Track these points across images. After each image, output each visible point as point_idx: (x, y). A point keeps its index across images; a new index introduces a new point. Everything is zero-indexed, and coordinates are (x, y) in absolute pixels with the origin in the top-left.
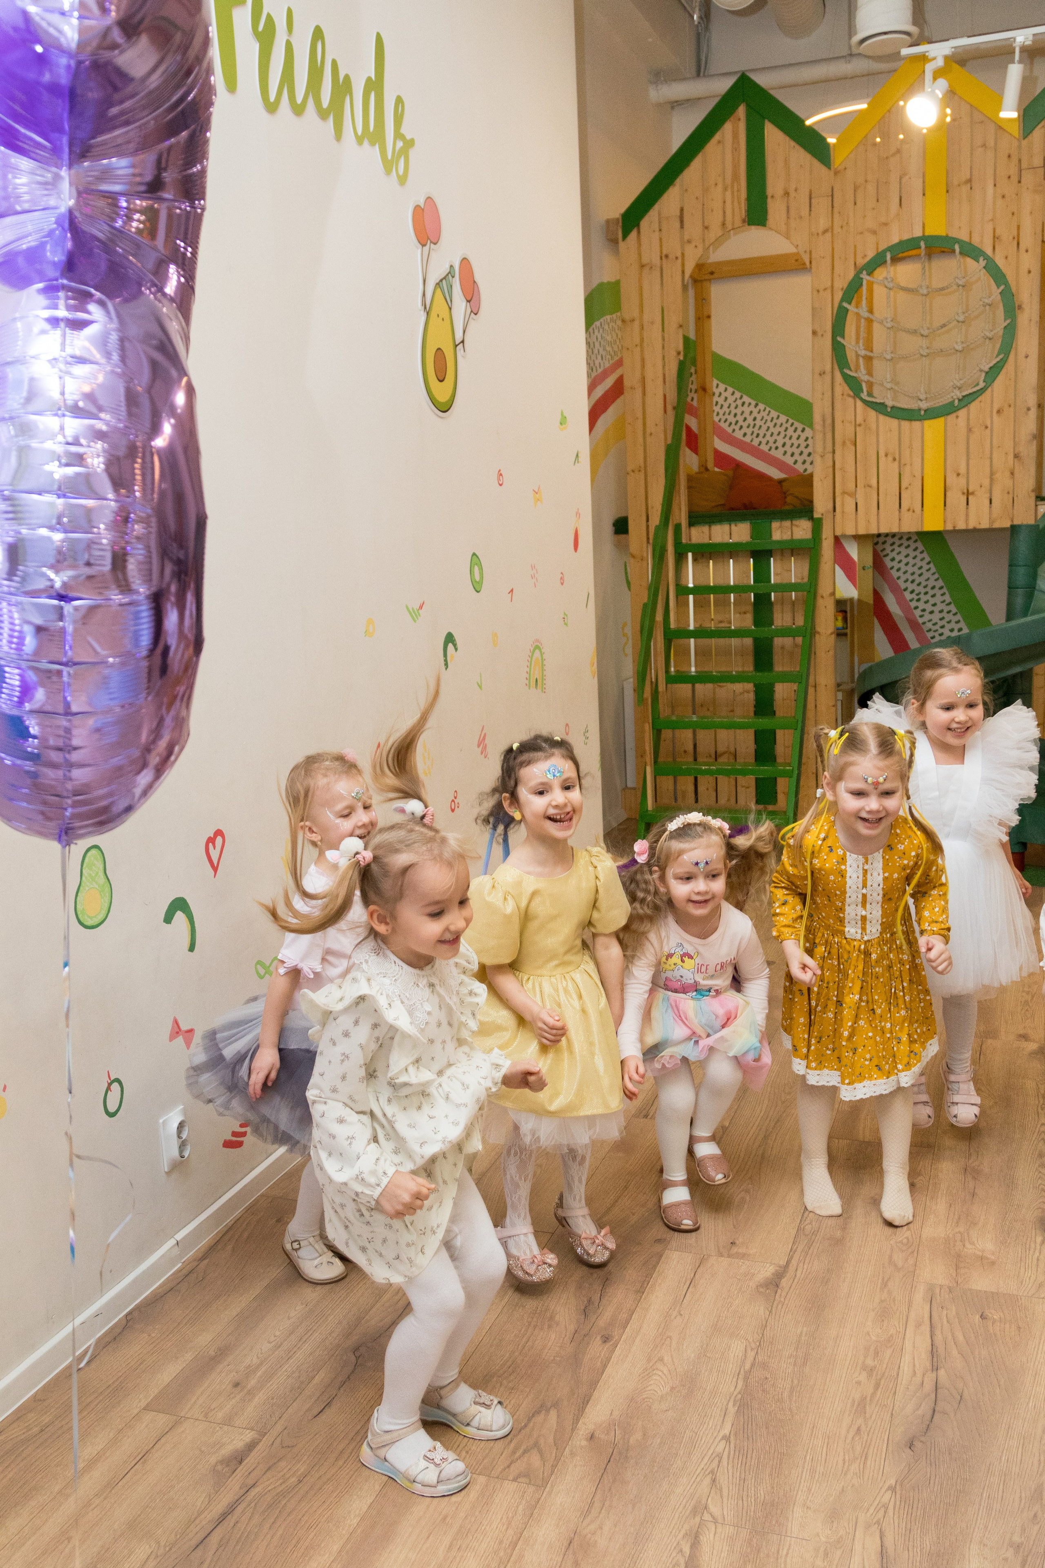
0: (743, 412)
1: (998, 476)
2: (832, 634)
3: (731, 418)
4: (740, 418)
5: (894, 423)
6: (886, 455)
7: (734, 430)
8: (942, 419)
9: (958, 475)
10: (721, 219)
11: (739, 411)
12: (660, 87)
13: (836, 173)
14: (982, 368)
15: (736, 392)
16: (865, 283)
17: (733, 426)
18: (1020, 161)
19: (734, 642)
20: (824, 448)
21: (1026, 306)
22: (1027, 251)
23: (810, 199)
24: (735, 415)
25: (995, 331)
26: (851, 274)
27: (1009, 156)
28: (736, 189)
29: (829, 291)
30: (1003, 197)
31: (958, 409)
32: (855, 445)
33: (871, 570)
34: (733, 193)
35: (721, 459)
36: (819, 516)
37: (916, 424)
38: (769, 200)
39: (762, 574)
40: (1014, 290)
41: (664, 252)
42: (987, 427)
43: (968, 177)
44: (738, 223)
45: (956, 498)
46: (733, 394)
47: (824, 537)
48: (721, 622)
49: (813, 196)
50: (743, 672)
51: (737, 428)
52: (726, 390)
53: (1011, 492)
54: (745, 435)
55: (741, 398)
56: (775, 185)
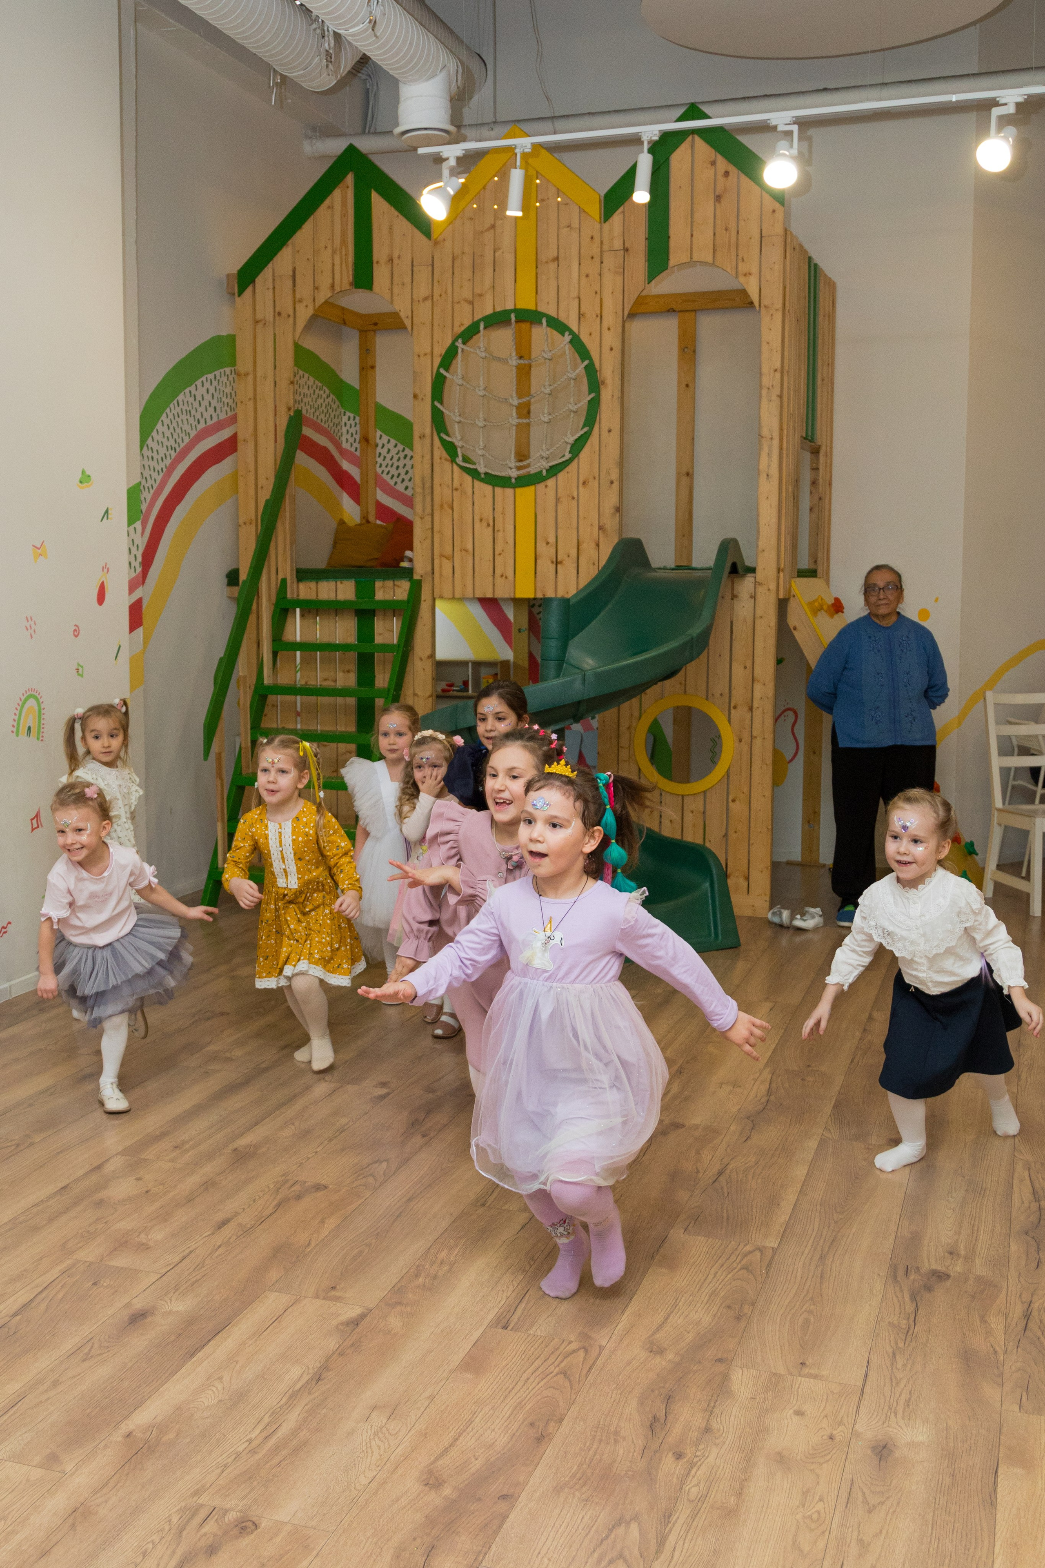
0: (405, 465)
1: (584, 546)
2: (430, 696)
3: (393, 471)
4: (402, 471)
5: (488, 488)
6: (481, 520)
7: (396, 483)
8: (533, 488)
9: (548, 543)
10: (330, 281)
11: (401, 464)
12: (314, 141)
13: (436, 243)
14: (567, 440)
15: (399, 444)
16: (460, 350)
17: (395, 479)
18: (602, 242)
19: (340, 700)
20: (424, 511)
21: (609, 381)
22: (609, 329)
23: (413, 266)
24: (398, 468)
25: (579, 405)
26: (449, 342)
27: (592, 238)
28: (344, 253)
29: (429, 357)
30: (587, 276)
31: (545, 479)
32: (453, 509)
33: (526, 633)
34: (341, 258)
35: (383, 511)
36: (418, 578)
37: (509, 491)
38: (375, 265)
39: (365, 633)
40: (597, 366)
41: (277, 310)
42: (573, 498)
43: (556, 255)
44: (346, 286)
45: (545, 566)
46: (396, 446)
47: (423, 599)
48: (326, 680)
49: (415, 264)
50: (346, 732)
51: (399, 480)
52: (389, 442)
53: (596, 563)
54: (406, 488)
55: (403, 450)
56: (380, 252)
